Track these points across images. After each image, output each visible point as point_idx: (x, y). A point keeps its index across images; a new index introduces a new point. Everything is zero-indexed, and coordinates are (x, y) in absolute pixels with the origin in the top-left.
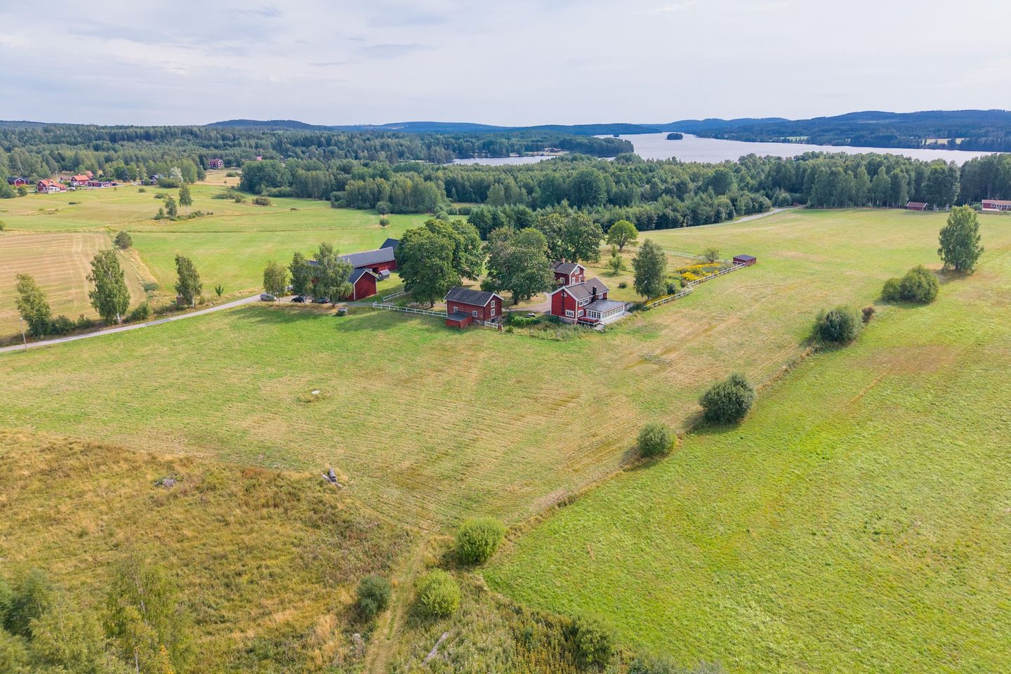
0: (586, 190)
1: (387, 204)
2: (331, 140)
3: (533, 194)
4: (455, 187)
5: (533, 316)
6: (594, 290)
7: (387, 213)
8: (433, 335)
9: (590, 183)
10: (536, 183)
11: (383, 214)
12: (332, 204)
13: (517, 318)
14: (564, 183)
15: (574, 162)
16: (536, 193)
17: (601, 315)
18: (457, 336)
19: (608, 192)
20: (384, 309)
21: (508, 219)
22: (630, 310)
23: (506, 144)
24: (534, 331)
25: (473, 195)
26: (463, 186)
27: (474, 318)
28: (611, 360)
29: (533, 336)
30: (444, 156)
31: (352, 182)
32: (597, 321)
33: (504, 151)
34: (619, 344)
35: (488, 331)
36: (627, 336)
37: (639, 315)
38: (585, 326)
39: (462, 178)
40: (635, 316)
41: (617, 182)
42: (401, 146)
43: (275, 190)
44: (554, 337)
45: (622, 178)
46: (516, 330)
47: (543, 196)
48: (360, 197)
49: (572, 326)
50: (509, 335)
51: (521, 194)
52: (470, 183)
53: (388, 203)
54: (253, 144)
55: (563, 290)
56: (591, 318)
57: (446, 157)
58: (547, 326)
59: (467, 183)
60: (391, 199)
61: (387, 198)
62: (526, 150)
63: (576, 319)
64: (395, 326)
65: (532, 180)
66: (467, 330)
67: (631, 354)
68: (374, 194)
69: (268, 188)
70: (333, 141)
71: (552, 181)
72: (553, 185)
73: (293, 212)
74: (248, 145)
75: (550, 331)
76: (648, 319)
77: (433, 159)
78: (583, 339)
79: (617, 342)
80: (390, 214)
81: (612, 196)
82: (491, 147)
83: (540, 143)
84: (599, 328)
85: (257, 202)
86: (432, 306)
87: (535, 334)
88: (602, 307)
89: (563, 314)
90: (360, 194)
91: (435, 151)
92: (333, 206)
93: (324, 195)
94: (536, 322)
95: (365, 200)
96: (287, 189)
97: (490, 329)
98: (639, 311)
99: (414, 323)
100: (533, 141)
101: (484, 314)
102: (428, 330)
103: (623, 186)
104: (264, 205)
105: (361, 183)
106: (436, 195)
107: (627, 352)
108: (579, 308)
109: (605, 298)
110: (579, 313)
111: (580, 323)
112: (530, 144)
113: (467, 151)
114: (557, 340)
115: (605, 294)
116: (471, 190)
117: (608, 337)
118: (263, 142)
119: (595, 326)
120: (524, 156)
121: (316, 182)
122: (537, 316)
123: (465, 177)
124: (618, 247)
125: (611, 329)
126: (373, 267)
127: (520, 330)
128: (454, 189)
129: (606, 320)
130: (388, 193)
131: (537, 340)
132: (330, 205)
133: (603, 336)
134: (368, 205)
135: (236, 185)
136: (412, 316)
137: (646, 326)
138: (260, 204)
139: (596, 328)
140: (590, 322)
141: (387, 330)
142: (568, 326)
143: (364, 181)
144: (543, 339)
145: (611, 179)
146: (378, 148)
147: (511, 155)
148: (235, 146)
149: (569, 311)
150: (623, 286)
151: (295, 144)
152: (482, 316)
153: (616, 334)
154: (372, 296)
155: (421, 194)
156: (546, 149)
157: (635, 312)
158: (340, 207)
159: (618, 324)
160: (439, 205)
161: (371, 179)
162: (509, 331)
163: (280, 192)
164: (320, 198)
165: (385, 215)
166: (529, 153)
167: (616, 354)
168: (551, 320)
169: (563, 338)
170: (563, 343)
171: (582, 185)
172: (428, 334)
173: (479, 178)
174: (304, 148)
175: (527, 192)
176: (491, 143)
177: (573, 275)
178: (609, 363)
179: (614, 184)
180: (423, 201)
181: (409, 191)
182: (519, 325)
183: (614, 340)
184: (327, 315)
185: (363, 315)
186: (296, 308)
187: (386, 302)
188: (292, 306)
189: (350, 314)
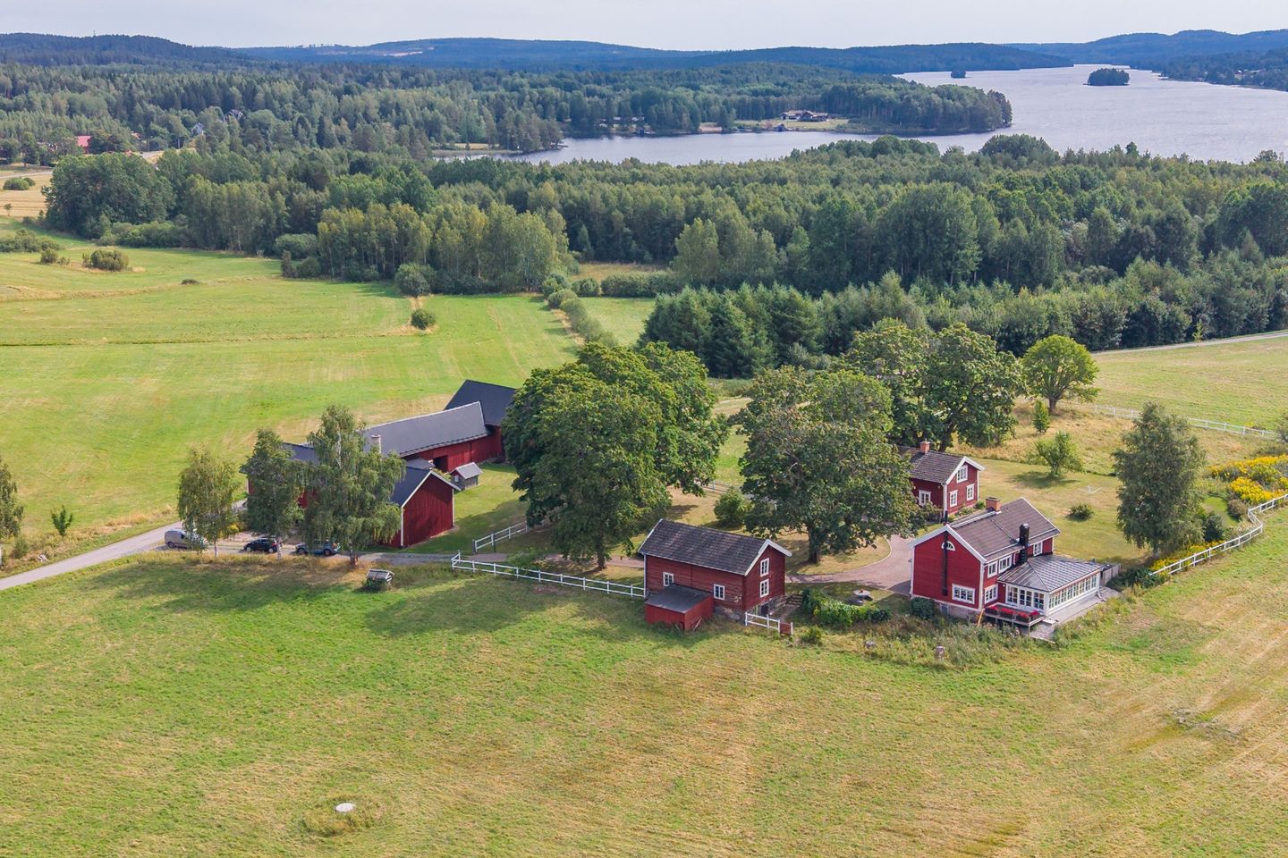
0: (926, 237)
1: (424, 268)
2: (255, 92)
3: (791, 246)
4: (587, 222)
5: (867, 598)
6: (1024, 532)
7: (426, 293)
8: (617, 647)
9: (936, 220)
10: (795, 217)
11: (415, 294)
12: (284, 267)
13: (831, 605)
14: (869, 217)
15: (879, 157)
16: (797, 241)
17: (1046, 599)
18: (678, 651)
19: (982, 241)
20: (480, 573)
21: (751, 322)
22: (1114, 584)
23: (690, 101)
24: (878, 644)
25: (634, 244)
26: (609, 224)
27: (716, 603)
28: (1087, 724)
29: (874, 656)
30: (537, 131)
31: (333, 212)
32: (1035, 615)
33: (686, 118)
34: (1102, 679)
35: (755, 640)
36: (1117, 659)
37: (1139, 599)
38: (1006, 628)
39: (605, 199)
40: (1130, 601)
41: (1005, 217)
42: (431, 107)
43: (135, 230)
44: (930, 658)
45: (1013, 206)
46: (828, 637)
47: (817, 250)
48: (354, 251)
49: (970, 628)
50: (811, 651)
51: (760, 246)
52: (623, 212)
53: (427, 268)
54: (64, 105)
55: (946, 535)
56: (1018, 606)
57: (542, 135)
58: (908, 629)
59: (616, 213)
60: (433, 258)
61: (423, 252)
62: (741, 115)
63: (981, 609)
64: (517, 620)
65: (786, 208)
66: (703, 635)
67: (1136, 708)
68: (387, 243)
69: (118, 225)
70: (260, 96)
71: (839, 214)
72: (841, 224)
73: (190, 288)
74: (49, 104)
75: (918, 642)
76: (1163, 610)
77: (512, 140)
78: (1004, 664)
79: (1095, 674)
80: (432, 296)
81: (991, 251)
82: (653, 108)
83: (773, 98)
84: (1041, 634)
85: (95, 263)
86: (602, 566)
87: (879, 650)
88: (1042, 577)
89: (946, 594)
90: (353, 244)
91: (517, 121)
92: (288, 274)
93: (261, 243)
94: (876, 619)
95: (365, 258)
96: (164, 226)
97: (760, 632)
98: (1138, 587)
99: (563, 614)
100: (755, 93)
101: (744, 593)
102: (601, 633)
103: (1021, 225)
105: (357, 216)
106: (547, 249)
107: (1125, 702)
108: (988, 582)
109: (1047, 553)
110: (987, 593)
111: (992, 621)
112: (748, 98)
113: (591, 119)
114: (939, 668)
115: (1048, 543)
116: (627, 230)
117: (1070, 659)
118: (86, 97)
119: (1032, 628)
120: (735, 131)
121: (239, 208)
122: (876, 596)
123: (613, 200)
124: (1046, 403)
125: (1074, 636)
126: (436, 455)
127: (838, 638)
128: (584, 229)
129: (1057, 613)
130: (426, 243)
131: (885, 666)
132: (279, 271)
133: (1056, 658)
134: (373, 270)
135: (35, 215)
136: (556, 594)
137: (1160, 631)
138: (101, 268)
139: (1033, 635)
140: (1019, 618)
141: (498, 633)
142: (963, 629)
143: (364, 209)
144: (901, 663)
145: (990, 208)
146: (374, 113)
147: (703, 127)
148: (17, 108)
149: (960, 588)
150: (1080, 515)
151: (167, 104)
152: (737, 600)
153: (1088, 652)
154: (442, 534)
155: (507, 246)
156: (791, 113)
157: (1127, 590)
158: (304, 274)
159: (1088, 624)
160: (555, 271)
161: (382, 207)
162: (811, 640)
163: (148, 234)
164: (250, 250)
165: (420, 298)
166: (748, 123)
167: (1098, 708)
168: (916, 612)
169: (955, 661)
170: (955, 675)
171: (917, 225)
172: (602, 645)
173: (648, 200)
174: (189, 114)
175: (775, 242)
176: (650, 99)
177: (953, 486)
178: (1084, 733)
179: (996, 219)
180: (514, 261)
181: (479, 236)
182: (836, 623)
183: (1085, 668)
184: (339, 589)
185: (431, 590)
186: (258, 567)
187: (482, 551)
188: (246, 563)
189: (397, 586)
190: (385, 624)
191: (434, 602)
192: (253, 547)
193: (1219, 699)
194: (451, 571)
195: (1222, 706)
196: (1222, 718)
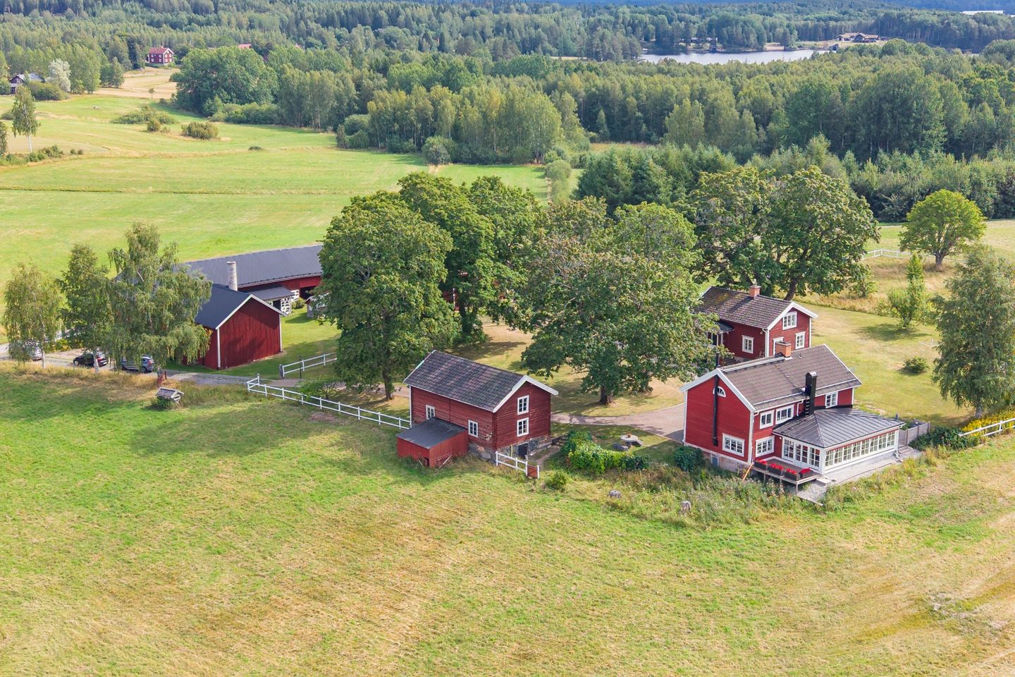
4: (606, 107)
5: (636, 444)
6: (810, 382)
7: (446, 162)
8: (356, 479)
11: (436, 163)
12: (338, 139)
13: (587, 448)
17: (823, 456)
18: (414, 488)
20: (270, 397)
22: (917, 444)
23: (758, 24)
24: (620, 490)
26: (624, 108)
27: (471, 440)
28: (821, 604)
29: (614, 507)
30: (619, 46)
31: (382, 93)
32: (806, 472)
33: (753, 39)
34: (861, 550)
35: (498, 482)
36: (888, 527)
37: (942, 461)
38: (772, 485)
39: (622, 88)
40: (928, 462)
41: (973, 102)
43: (237, 109)
44: (672, 514)
46: (576, 484)
49: (733, 483)
50: (550, 497)
52: (637, 98)
55: (717, 380)
56: (793, 461)
57: (624, 50)
58: (663, 479)
59: (630, 99)
60: (456, 132)
61: (447, 127)
62: (802, 38)
63: (750, 463)
64: (273, 446)
66: (447, 472)
67: (887, 588)
69: (230, 105)
73: (253, 153)
75: (669, 495)
76: (965, 476)
77: (597, 53)
78: (755, 526)
79: (857, 544)
80: (451, 165)
82: (725, 30)
84: (811, 494)
85: (190, 133)
86: (389, 397)
87: (623, 502)
88: (830, 431)
89: (716, 444)
91: (602, 38)
92: (342, 145)
94: (634, 465)
96: (262, 107)
97: (507, 474)
98: (942, 449)
99: (324, 444)
101: (495, 431)
102: (347, 466)
104: (202, 137)
107: (876, 580)
108: (759, 433)
109: (844, 405)
110: (760, 446)
111: (760, 476)
112: (811, 23)
113: (673, 38)
114: (679, 525)
115: (846, 395)
116: (639, 114)
117: (833, 525)
119: (801, 487)
122: (646, 442)
123: (630, 87)
124: (929, 258)
125: (848, 499)
127: (585, 484)
128: (602, 113)
129: (834, 473)
130: (451, 119)
131: (622, 520)
132: (335, 143)
133: (818, 523)
135: (169, 98)
136: (324, 425)
137: (952, 498)
138: (194, 137)
139: (801, 494)
140: (787, 475)
141: (247, 459)
142: (721, 482)
144: (640, 516)
145: (960, 94)
147: (767, 46)
149: (731, 438)
150: (913, 369)
152: (489, 437)
153: (859, 517)
154: (267, 358)
156: (846, 36)
157: (929, 451)
158: (353, 146)
159: (869, 485)
161: (423, 90)
162: (555, 485)
163: (247, 113)
164: (323, 127)
167: (843, 585)
168: (679, 463)
169: (698, 519)
170: (694, 534)
172: (340, 477)
173: (659, 88)
176: (727, 23)
177: (777, 331)
178: (814, 614)
181: (494, 114)
182: (587, 468)
183: (848, 536)
184: (131, 405)
185: (214, 411)
186: (75, 380)
187: (288, 377)
188: (67, 375)
189: (185, 405)
190: (147, 444)
191: (207, 424)
192: (81, 361)
193: (992, 585)
194: (247, 393)
195: (994, 593)
196: (988, 608)
